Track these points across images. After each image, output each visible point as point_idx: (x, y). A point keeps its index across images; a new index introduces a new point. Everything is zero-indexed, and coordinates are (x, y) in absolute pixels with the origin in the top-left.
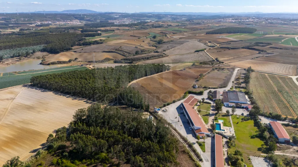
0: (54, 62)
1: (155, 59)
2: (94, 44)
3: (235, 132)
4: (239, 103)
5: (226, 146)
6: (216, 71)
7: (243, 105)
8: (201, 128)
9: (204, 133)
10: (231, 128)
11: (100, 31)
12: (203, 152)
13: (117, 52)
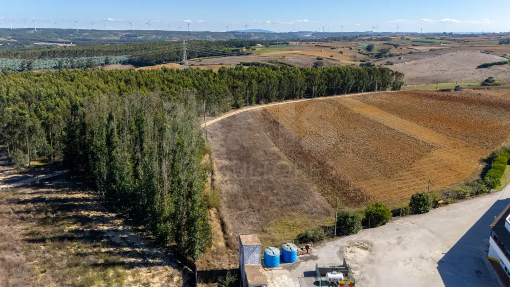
2: (231, 56)
11: (261, 43)
13: (270, 64)
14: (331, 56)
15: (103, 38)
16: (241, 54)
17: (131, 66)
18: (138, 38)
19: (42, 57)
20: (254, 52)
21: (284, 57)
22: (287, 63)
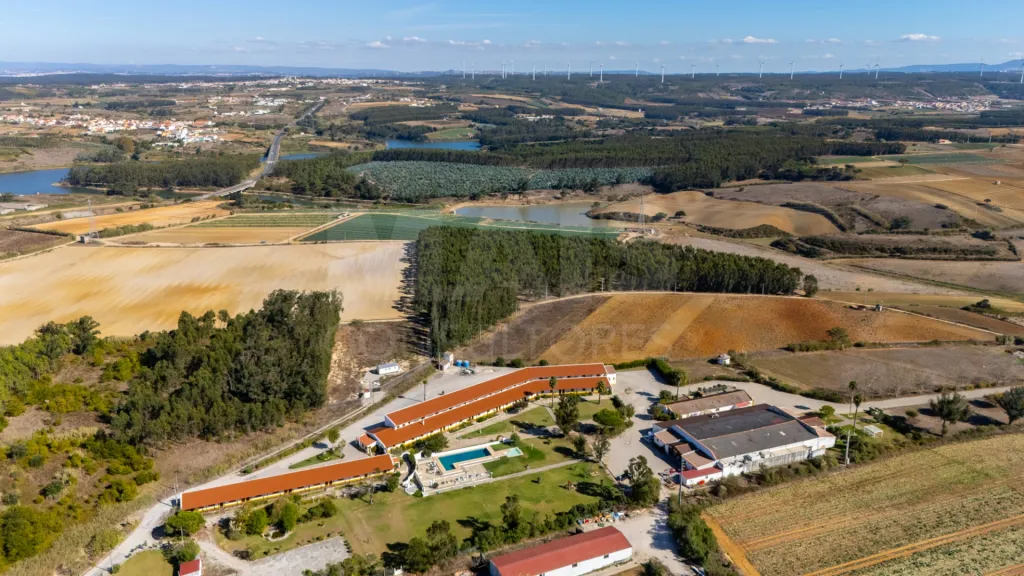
0: (614, 214)
1: (933, 259)
2: (815, 178)
3: (466, 488)
4: (693, 447)
5: (354, 490)
6: (1000, 350)
7: (688, 455)
8: (396, 428)
9: (375, 440)
10: (484, 478)
11: (952, 137)
12: (291, 467)
13: (830, 211)
14: (988, 200)
15: (701, 95)
16: (834, 176)
17: (649, 188)
18: (763, 94)
19: (551, 166)
20: (858, 175)
21: (877, 196)
22: (864, 210)
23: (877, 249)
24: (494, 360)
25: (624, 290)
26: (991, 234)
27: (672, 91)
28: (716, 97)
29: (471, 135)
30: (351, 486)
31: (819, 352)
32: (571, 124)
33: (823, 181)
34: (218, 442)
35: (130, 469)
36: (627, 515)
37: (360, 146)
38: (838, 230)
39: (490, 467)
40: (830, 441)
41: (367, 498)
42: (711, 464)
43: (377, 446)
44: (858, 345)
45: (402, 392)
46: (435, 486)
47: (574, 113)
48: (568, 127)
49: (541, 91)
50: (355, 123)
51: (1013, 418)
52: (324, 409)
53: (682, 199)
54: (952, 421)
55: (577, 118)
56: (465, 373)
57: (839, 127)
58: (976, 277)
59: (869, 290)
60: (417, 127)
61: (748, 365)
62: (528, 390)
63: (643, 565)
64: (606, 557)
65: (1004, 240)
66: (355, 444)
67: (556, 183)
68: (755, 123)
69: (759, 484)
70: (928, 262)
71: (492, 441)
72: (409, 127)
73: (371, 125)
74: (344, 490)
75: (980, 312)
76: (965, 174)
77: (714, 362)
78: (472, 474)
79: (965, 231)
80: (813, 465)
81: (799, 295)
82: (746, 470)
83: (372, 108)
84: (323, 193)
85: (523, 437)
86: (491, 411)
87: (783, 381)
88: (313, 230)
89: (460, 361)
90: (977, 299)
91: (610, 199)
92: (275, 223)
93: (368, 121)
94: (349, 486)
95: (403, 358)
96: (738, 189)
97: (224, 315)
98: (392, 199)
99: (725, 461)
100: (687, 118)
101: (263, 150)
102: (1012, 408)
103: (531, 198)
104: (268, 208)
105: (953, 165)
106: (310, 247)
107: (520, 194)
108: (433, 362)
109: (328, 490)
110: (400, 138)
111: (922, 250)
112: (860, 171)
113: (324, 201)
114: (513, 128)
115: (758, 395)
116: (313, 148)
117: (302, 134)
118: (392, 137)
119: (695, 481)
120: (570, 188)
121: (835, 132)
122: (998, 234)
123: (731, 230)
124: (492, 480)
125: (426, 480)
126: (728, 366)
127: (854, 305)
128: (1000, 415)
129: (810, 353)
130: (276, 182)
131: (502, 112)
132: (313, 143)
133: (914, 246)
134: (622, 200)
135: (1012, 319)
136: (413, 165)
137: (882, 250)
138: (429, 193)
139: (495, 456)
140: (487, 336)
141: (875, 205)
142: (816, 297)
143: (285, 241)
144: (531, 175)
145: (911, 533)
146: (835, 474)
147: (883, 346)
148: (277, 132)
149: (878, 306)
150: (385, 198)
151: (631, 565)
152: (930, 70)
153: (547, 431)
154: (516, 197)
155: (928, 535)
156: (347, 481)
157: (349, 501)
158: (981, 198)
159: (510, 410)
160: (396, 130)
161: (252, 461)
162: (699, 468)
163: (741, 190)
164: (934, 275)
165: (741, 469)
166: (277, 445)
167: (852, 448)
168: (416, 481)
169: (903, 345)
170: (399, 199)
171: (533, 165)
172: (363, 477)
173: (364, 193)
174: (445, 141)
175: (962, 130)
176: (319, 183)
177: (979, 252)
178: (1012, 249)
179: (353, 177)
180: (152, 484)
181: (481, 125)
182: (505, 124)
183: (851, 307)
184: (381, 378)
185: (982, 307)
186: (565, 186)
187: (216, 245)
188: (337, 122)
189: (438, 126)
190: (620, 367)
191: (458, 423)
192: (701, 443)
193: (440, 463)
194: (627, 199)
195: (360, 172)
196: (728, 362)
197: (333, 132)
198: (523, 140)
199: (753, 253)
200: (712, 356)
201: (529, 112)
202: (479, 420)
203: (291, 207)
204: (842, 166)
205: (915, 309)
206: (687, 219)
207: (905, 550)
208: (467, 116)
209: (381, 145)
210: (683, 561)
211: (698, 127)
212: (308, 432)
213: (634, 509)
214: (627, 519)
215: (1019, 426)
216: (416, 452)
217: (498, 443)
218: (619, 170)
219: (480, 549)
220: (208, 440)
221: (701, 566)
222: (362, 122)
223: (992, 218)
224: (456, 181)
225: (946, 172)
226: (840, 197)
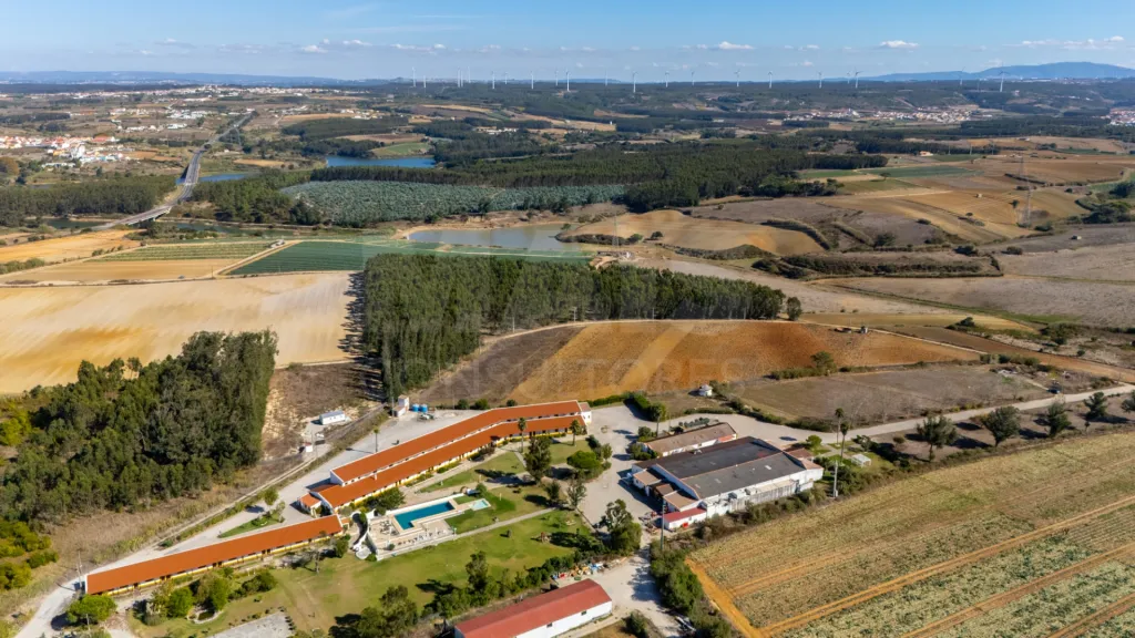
0: (585, 236)
1: (917, 277)
2: (796, 194)
3: (426, 548)
4: (675, 487)
5: (296, 558)
6: (983, 369)
7: (670, 496)
8: (344, 485)
9: (319, 499)
10: (447, 535)
11: (933, 149)
12: (220, 537)
13: (813, 228)
14: (970, 214)
15: (675, 105)
16: (816, 191)
17: (623, 208)
18: (741, 105)
19: (516, 184)
20: (839, 190)
21: (860, 212)
22: (848, 228)
23: (861, 268)
24: (455, 402)
25: (599, 319)
26: (974, 249)
27: (645, 102)
28: (692, 108)
29: (424, 151)
30: (293, 554)
31: (804, 379)
32: (536, 138)
33: (804, 196)
34: (130, 512)
35: (22, 550)
36: (605, 566)
37: (296, 165)
38: (822, 249)
39: (453, 522)
40: (818, 473)
41: (312, 566)
42: (695, 505)
43: (322, 506)
44: (844, 370)
45: (350, 444)
46: (391, 548)
47: (540, 125)
48: (533, 141)
49: (500, 102)
50: (290, 138)
51: (999, 440)
52: (259, 467)
53: (657, 219)
54: (939, 446)
55: (542, 131)
56: (423, 419)
57: (820, 139)
58: (959, 295)
59: (855, 311)
60: (362, 142)
61: (731, 396)
62: (494, 434)
63: (624, 620)
64: (584, 613)
65: (987, 255)
66: (297, 506)
67: (521, 203)
68: (734, 136)
69: (745, 523)
70: (912, 280)
71: (455, 493)
72: (352, 142)
73: (307, 140)
74: (284, 558)
75: (965, 331)
76: (947, 187)
77: (696, 393)
78: (433, 531)
79: (948, 247)
80: (801, 500)
81: (782, 319)
82: (731, 509)
83: (309, 122)
84: (253, 218)
85: (490, 486)
86: (454, 460)
87: (767, 411)
88: (240, 262)
89: (417, 406)
90: (961, 317)
91: (582, 220)
92: (196, 255)
93: (306, 135)
94: (290, 554)
95: (351, 405)
96: (716, 207)
97: (135, 363)
98: (334, 224)
99: (709, 500)
100: (661, 131)
101: (179, 170)
102: (998, 430)
103: (493, 220)
104: (187, 237)
105: (935, 178)
106: (238, 281)
107: (481, 215)
108: (385, 408)
109: (265, 559)
110: (342, 154)
111: (906, 268)
112: (842, 185)
113: (255, 228)
114: (472, 143)
115: (742, 427)
116: (239, 167)
117: (227, 151)
118: (333, 154)
119: (678, 523)
120: (538, 208)
121: (816, 145)
122: (980, 249)
123: (710, 252)
124: (456, 537)
125: (380, 541)
126: (710, 398)
127: (839, 327)
128: (986, 437)
129: (795, 380)
130: (195, 207)
131: (459, 125)
132: (239, 161)
133: (900, 264)
134: (594, 221)
135: (996, 337)
136: (359, 184)
137: (867, 268)
138: (377, 217)
139: (459, 510)
140: (447, 377)
141: (858, 222)
142: (800, 320)
143: (209, 276)
144: (493, 194)
145: (900, 565)
146: (824, 507)
147: (869, 369)
148: (196, 149)
149: (863, 328)
150: (326, 223)
151: (611, 621)
152: (909, 79)
153: (516, 479)
154: (478, 219)
155: (918, 566)
156: (288, 547)
157: (290, 571)
158: (963, 212)
159: (475, 458)
160: (337, 146)
161: (172, 532)
162: (682, 510)
163: (720, 208)
164: (918, 294)
165: (726, 508)
166: (203, 512)
167: (840, 480)
168: (368, 543)
169: (889, 368)
170: (342, 224)
171: (495, 184)
172: (307, 543)
173: (301, 218)
174: (394, 157)
175: (943, 142)
176: (247, 208)
177: (962, 268)
178: (995, 264)
179: (288, 200)
180: (50, 566)
181: (435, 140)
182: (462, 138)
183: (836, 330)
184: (325, 429)
185: (966, 325)
186: (532, 207)
187: (124, 282)
188: (269, 137)
189: (386, 141)
190: (595, 404)
191: (416, 476)
192: (683, 482)
193: (396, 523)
194: (599, 220)
195: (296, 194)
196: (710, 393)
197: (263, 149)
198: (484, 156)
199: (733, 276)
200: (692, 388)
201: (490, 125)
202: (440, 471)
203: (215, 236)
204: (823, 180)
205: (901, 329)
206: (665, 240)
207: (895, 583)
208: (418, 129)
209: (320, 163)
210: (666, 612)
211: (673, 141)
212: (241, 495)
213: (612, 559)
214: (607, 570)
215: (1005, 447)
216: (368, 511)
217: (462, 495)
218: (589, 189)
219: (444, 615)
220: (117, 511)
221: (686, 615)
222: (298, 137)
223: (975, 232)
224: (408, 203)
225: (928, 185)
226: (824, 213)
